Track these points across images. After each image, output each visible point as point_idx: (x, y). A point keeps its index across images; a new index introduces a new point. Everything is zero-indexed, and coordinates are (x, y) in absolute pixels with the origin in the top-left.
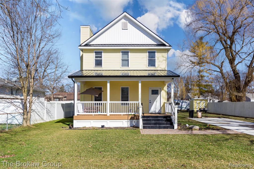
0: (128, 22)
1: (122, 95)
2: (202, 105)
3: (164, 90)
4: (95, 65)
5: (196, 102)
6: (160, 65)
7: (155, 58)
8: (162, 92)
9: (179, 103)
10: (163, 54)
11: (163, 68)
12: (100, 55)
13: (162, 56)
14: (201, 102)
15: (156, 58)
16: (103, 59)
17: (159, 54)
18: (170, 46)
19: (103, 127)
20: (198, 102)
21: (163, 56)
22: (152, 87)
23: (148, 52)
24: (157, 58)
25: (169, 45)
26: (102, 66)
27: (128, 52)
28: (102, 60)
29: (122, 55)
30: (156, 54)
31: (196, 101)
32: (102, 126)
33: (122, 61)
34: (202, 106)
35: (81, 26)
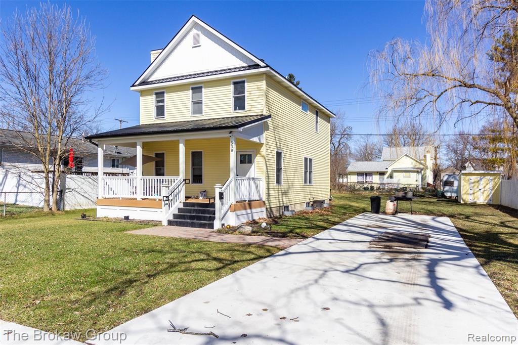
0: (200, 32)
1: (193, 165)
2: (485, 187)
3: (260, 154)
4: (157, 116)
5: (469, 180)
6: (253, 107)
7: (243, 92)
8: (257, 158)
9: (453, 182)
10: (259, 83)
11: (260, 111)
12: (161, 97)
13: (256, 87)
14: (481, 179)
15: (246, 94)
16: (166, 104)
17: (252, 84)
18: (267, 66)
19: (127, 218)
20: (474, 178)
21: (259, 87)
22: (242, 149)
23: (232, 83)
24: (249, 93)
25: (265, 65)
26: (164, 115)
27: (201, 88)
28: (164, 106)
29: (193, 93)
30: (247, 85)
31: (468, 177)
32: (125, 217)
33: (193, 104)
34: (483, 189)
35: (151, 52)
